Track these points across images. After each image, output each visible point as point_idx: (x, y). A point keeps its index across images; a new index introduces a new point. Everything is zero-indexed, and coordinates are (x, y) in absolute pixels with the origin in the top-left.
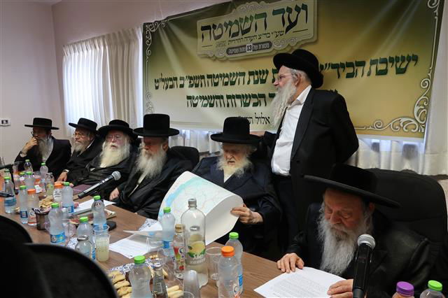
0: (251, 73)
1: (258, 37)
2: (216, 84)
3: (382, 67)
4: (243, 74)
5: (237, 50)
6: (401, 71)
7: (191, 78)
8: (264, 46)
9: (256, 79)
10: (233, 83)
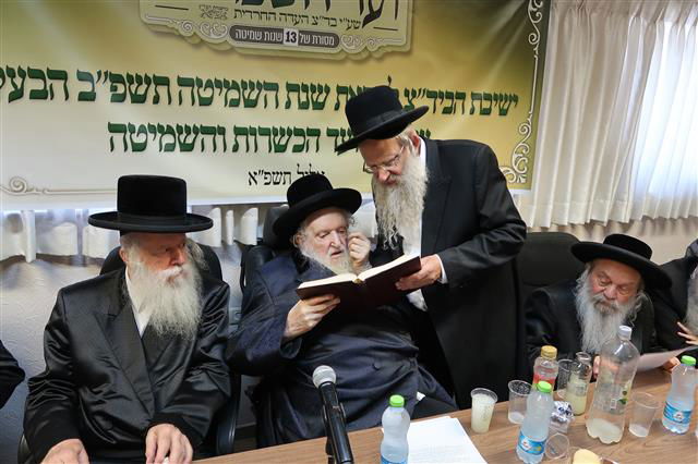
0: (291, 88)
1: (311, 21)
2: (206, 102)
3: (486, 105)
4: (274, 87)
5: (257, 35)
6: (503, 113)
7: (116, 79)
8: (323, 40)
9: (303, 99)
10: (251, 104)
